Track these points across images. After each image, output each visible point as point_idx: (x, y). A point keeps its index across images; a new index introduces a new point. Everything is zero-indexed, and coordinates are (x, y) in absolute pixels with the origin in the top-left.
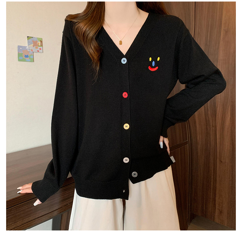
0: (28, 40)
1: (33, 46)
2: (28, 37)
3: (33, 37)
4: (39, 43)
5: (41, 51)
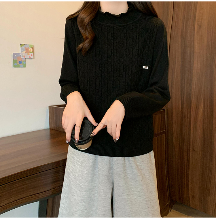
0: (21, 47)
1: (26, 53)
2: (21, 44)
3: (25, 44)
4: (30, 50)
5: (32, 57)
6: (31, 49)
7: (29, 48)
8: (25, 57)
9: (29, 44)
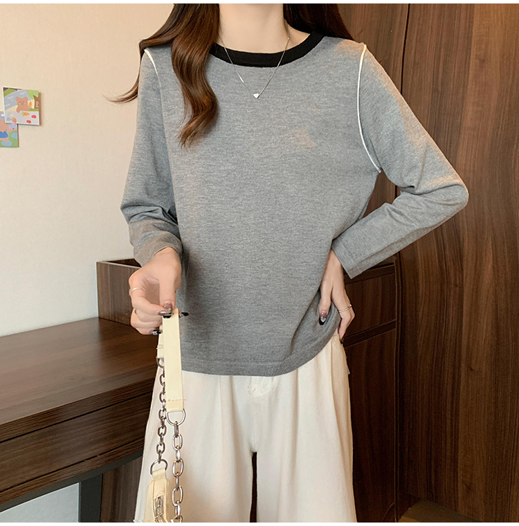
0: (5, 96)
1: (18, 111)
2: (5, 89)
3: (16, 90)
4: (31, 103)
5: (36, 121)
6: (33, 101)
8: (15, 120)
9: (28, 89)
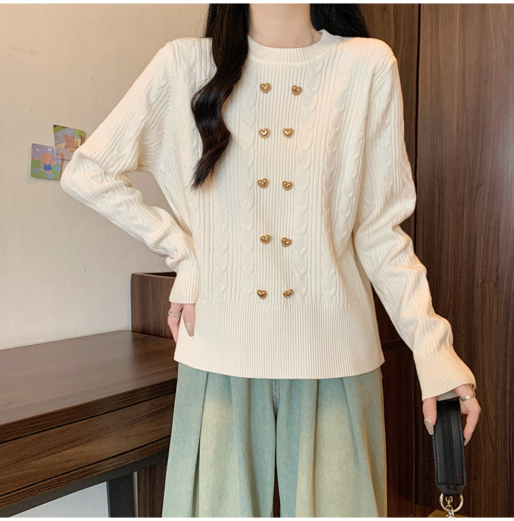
0: (54, 133)
1: (66, 147)
2: (55, 126)
3: (65, 128)
4: (77, 141)
7: (74, 138)
8: (62, 156)
9: (75, 128)
